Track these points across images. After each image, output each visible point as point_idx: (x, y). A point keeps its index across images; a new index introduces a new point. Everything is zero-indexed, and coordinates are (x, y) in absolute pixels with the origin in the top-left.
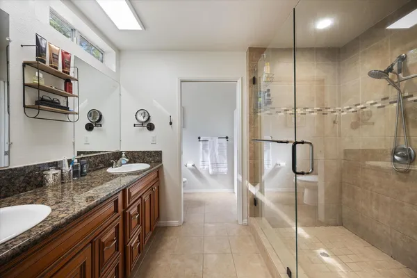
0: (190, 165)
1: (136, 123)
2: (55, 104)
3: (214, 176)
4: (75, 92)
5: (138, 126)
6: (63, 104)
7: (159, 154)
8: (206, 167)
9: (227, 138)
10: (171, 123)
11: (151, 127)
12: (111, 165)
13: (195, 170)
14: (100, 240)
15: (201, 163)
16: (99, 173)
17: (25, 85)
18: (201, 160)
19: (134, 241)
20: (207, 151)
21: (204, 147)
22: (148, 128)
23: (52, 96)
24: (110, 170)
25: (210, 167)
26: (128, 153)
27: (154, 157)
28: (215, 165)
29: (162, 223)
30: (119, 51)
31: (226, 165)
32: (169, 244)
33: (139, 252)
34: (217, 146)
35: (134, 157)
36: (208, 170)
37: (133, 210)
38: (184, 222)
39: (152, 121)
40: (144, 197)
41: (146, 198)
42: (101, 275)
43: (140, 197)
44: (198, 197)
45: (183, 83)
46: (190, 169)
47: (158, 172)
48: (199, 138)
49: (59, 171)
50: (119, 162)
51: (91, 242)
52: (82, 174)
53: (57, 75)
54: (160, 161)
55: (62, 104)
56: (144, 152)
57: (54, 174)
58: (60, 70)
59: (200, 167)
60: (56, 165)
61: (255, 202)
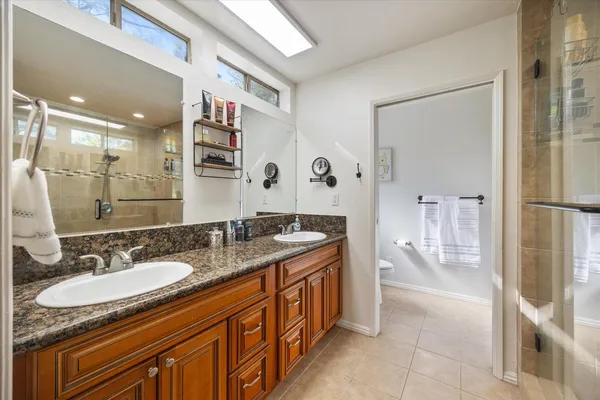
0: (402, 242)
1: (314, 176)
2: (220, 161)
3: (448, 266)
4: (239, 146)
5: (316, 181)
6: (228, 159)
7: (342, 220)
8: (432, 249)
9: (481, 198)
10: (359, 175)
11: (332, 182)
12: (280, 231)
13: (412, 253)
14: (238, 321)
15: (423, 242)
16: (264, 238)
17: (195, 144)
18: (423, 235)
19: (292, 336)
20: (434, 222)
21: (430, 215)
22: (328, 183)
23: (218, 153)
24: (278, 238)
25: (441, 250)
26: (303, 217)
27: (334, 226)
28: (452, 246)
29: (344, 322)
30: (295, 85)
31: (476, 250)
32: (348, 359)
33: (301, 353)
34: (456, 213)
35: (309, 223)
36: (437, 255)
37: (292, 294)
38: (380, 333)
39: (333, 173)
40: (310, 279)
41: (315, 281)
42: (240, 362)
43: (305, 278)
44: (413, 298)
45: (380, 109)
46: (402, 248)
47: (338, 247)
48: (420, 198)
49: (221, 233)
50: (289, 228)
51: (228, 319)
52: (246, 238)
53: (223, 129)
54: (344, 231)
55: (227, 161)
56: (323, 217)
57: (217, 235)
58: (225, 123)
59: (421, 248)
60: (221, 226)
61: (537, 342)
